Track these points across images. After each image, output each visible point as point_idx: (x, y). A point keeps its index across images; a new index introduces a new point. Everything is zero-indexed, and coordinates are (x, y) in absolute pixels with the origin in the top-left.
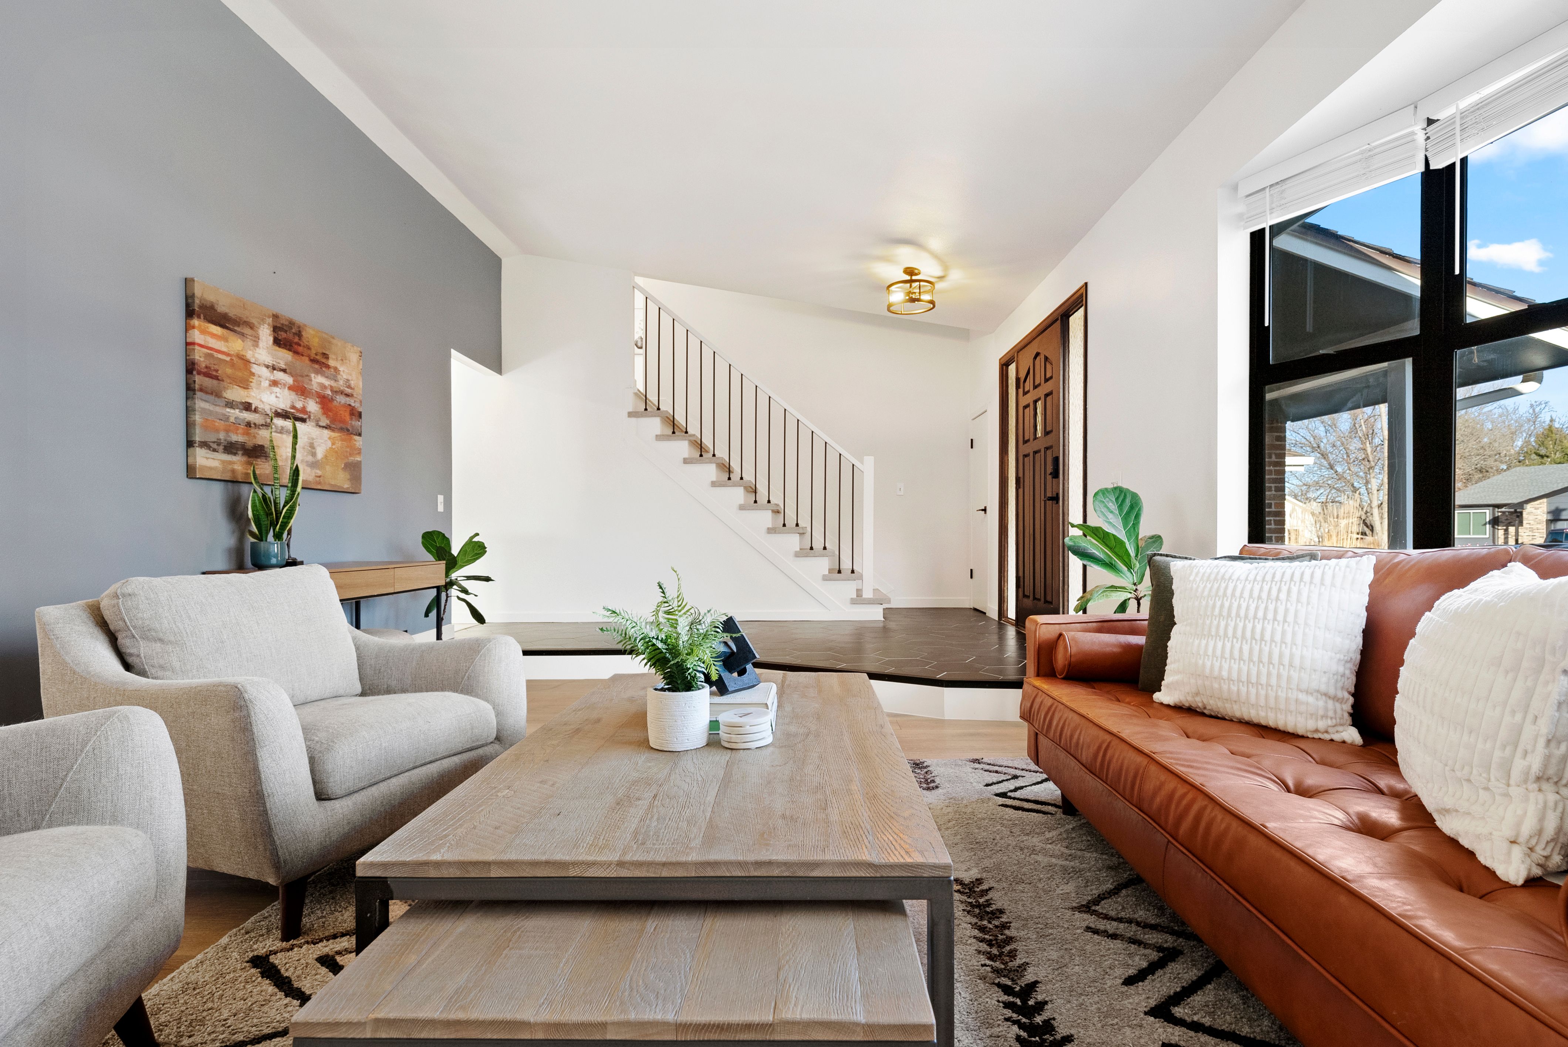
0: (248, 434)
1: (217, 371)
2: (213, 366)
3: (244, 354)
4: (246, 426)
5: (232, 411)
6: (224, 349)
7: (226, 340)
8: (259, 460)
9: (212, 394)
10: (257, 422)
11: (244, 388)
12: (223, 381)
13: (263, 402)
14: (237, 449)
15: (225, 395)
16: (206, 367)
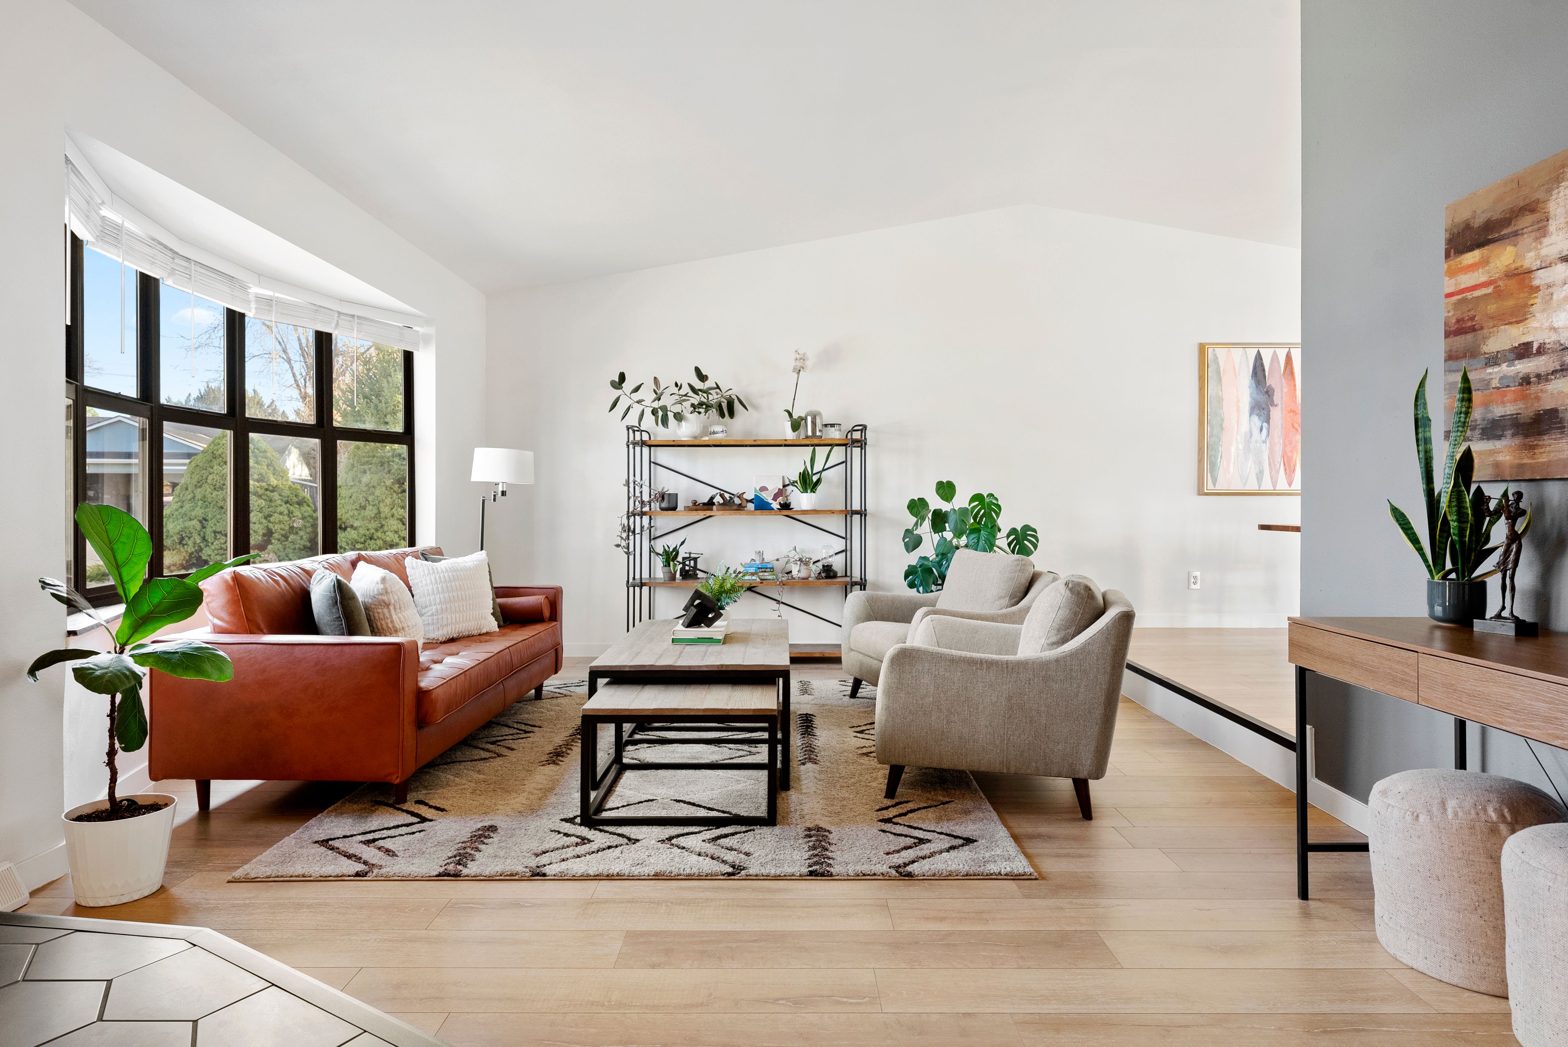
0: (1524, 397)
1: (1472, 318)
2: (1465, 315)
3: (1519, 264)
4: (1521, 384)
5: (1496, 369)
6: (1483, 279)
7: (1484, 262)
8: (1545, 437)
9: (1465, 356)
10: (1542, 370)
11: (1518, 322)
12: (1482, 328)
13: (1554, 329)
14: (1504, 429)
15: (1485, 349)
16: (1458, 321)
